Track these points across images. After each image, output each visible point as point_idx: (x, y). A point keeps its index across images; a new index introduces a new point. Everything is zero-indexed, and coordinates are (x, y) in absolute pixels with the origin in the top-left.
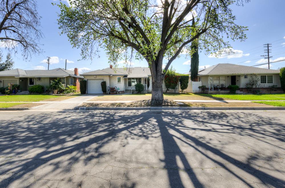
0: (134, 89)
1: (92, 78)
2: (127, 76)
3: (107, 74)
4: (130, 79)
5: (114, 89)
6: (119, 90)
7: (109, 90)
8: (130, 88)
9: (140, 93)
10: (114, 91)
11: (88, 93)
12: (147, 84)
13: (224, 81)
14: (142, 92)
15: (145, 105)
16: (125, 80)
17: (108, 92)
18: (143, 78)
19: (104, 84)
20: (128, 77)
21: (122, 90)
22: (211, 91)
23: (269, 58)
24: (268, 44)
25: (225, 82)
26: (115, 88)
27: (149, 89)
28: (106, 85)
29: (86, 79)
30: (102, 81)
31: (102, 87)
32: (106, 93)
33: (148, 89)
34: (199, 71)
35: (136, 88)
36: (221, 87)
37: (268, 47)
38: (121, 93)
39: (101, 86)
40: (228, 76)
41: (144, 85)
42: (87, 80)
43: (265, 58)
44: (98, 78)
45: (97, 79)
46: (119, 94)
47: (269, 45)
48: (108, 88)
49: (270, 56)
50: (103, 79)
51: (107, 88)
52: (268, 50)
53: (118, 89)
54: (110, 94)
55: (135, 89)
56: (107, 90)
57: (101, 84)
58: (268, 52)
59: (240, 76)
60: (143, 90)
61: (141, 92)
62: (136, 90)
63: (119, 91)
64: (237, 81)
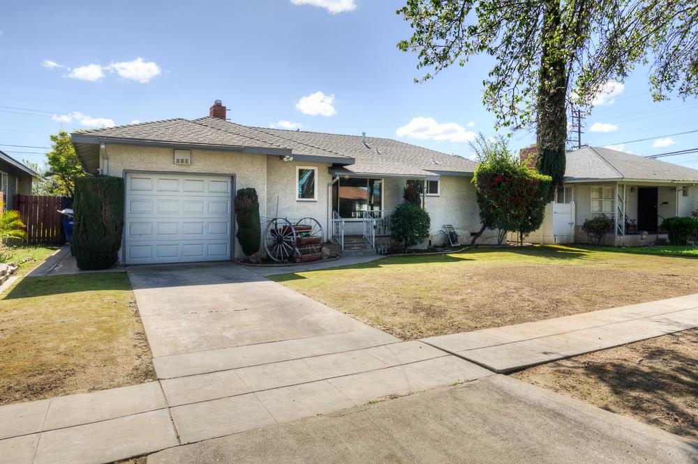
10: (310, 244)
11: (129, 259)
17: (266, 247)
22: (621, 238)
26: (308, 228)
40: (632, 189)
42: (120, 176)
44: (201, 163)
45: (192, 169)
51: (261, 225)
54: (291, 261)
56: (261, 241)
59: (675, 189)
64: (664, 203)
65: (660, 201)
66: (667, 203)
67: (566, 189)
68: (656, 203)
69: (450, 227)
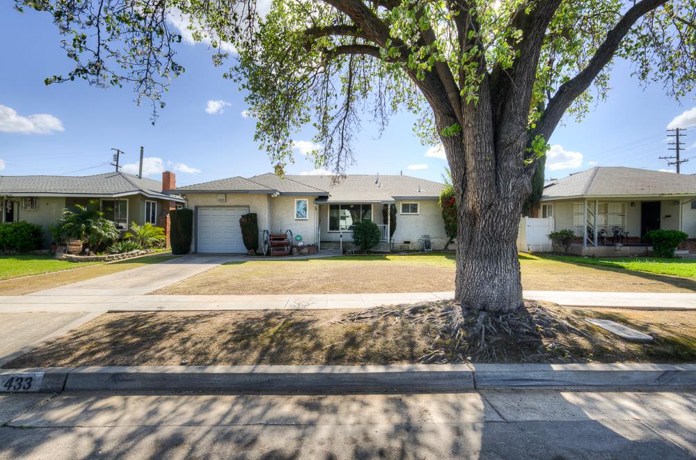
0: (349, 237)
1: (213, 201)
2: (327, 197)
3: (262, 188)
4: (335, 207)
5: (283, 239)
6: (301, 240)
7: (266, 243)
8: (334, 236)
9: (368, 252)
10: (283, 245)
11: (199, 251)
12: (389, 222)
13: (621, 217)
14: (372, 250)
15: (437, 346)
16: (321, 209)
17: (263, 248)
18: (377, 204)
19: (249, 223)
20: (331, 200)
21: (311, 242)
22: (592, 248)
23: (678, 163)
24: (677, 130)
25: (623, 219)
26: (286, 236)
27: (393, 237)
28: (259, 226)
29: (191, 205)
30: (245, 213)
31: (243, 232)
32: (258, 251)
33: (390, 239)
34: (545, 186)
35: (354, 237)
36: (612, 235)
37: (678, 136)
38: (306, 250)
39: (239, 229)
40: (633, 204)
41: (380, 225)
42: (193, 209)
43: (669, 164)
44: (232, 201)
45: (227, 204)
46: (301, 254)
47: (680, 132)
48: (263, 237)
49: (681, 159)
50: (248, 206)
51: (261, 234)
52: (678, 144)
53: (299, 238)
54: (269, 255)
55: (353, 240)
56: (259, 243)
57: (240, 221)
58: (678, 149)
59: (678, 202)
60: (377, 242)
61: (370, 248)
62: (356, 243)
63: (301, 244)
64: (667, 216)
65: (663, 214)
66: (669, 216)
67: (543, 206)
68: (659, 217)
69: (428, 236)
